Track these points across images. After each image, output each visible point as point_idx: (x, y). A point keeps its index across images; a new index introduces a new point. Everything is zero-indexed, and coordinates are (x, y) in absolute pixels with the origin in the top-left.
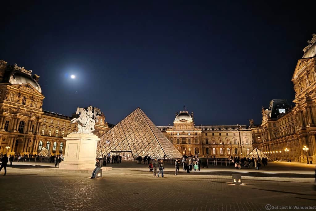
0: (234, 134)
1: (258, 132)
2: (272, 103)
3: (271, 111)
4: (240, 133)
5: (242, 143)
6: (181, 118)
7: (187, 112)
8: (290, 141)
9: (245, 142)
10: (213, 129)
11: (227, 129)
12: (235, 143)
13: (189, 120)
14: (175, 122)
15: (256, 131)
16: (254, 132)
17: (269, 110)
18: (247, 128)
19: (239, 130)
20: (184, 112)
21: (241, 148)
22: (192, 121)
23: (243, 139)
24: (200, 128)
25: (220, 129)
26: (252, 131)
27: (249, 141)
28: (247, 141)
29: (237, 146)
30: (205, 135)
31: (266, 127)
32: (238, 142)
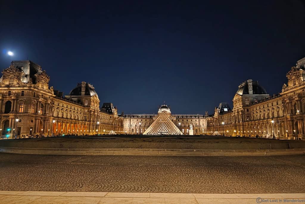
0: (196, 121)
1: (211, 120)
2: (221, 104)
3: (220, 109)
4: (199, 120)
5: (200, 126)
6: (163, 110)
7: (167, 106)
8: (229, 127)
9: (202, 126)
10: (183, 117)
11: (191, 117)
12: (196, 126)
13: (168, 111)
14: (159, 112)
15: (210, 119)
16: (209, 120)
17: (219, 108)
18: (204, 117)
19: (199, 118)
20: (164, 105)
21: (199, 129)
22: (170, 112)
23: (201, 124)
24: (175, 116)
25: (187, 117)
26: (208, 119)
27: (204, 125)
28: (203, 125)
29: (197, 128)
30: (178, 120)
31: (216, 118)
32: (198, 125)
